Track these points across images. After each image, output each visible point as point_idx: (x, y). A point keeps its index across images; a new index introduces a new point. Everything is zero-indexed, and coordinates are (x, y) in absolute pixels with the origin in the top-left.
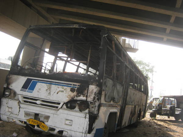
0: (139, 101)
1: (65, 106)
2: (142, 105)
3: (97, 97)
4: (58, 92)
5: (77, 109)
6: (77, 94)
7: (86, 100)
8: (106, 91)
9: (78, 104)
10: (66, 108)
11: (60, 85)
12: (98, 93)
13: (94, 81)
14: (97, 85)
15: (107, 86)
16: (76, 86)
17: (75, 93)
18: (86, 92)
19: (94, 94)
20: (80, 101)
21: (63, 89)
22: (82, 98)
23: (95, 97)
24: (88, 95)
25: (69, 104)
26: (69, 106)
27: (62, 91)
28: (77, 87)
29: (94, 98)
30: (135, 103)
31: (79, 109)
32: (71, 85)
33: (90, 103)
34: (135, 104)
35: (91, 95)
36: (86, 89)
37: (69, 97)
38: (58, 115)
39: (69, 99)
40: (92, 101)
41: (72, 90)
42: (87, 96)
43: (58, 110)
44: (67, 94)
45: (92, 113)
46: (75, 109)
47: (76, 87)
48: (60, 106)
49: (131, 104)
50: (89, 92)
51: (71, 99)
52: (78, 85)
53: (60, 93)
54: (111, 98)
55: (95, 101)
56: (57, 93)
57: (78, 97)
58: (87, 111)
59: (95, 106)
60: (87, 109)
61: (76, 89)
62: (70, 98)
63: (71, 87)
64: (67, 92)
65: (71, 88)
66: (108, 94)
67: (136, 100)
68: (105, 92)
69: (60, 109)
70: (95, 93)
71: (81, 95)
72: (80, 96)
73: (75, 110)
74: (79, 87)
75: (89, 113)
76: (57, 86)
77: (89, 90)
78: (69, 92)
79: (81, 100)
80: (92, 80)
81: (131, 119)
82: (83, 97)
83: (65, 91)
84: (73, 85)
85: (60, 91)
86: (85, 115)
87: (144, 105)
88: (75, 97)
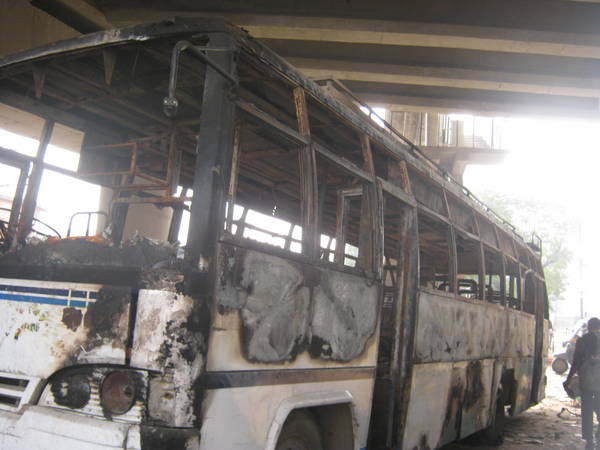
0: (493, 342)
1: (48, 396)
2: (515, 354)
3: (181, 345)
4: (19, 331)
5: (93, 406)
6: (91, 335)
7: (128, 360)
8: (246, 312)
9: (96, 380)
10: (54, 405)
11: (27, 299)
12: (183, 325)
13: (168, 267)
14: (180, 289)
15: (249, 290)
16: (85, 296)
17: (81, 333)
18: (124, 321)
19: (161, 328)
20: (106, 369)
21: (38, 317)
22: (109, 352)
23: (171, 346)
24: (136, 335)
25: (64, 385)
26: (64, 391)
27: (34, 327)
28: (88, 300)
29: (166, 350)
30: (469, 352)
31: (101, 405)
32: (64, 293)
33: (145, 374)
34: (476, 354)
35: (149, 337)
36: (121, 311)
37: (59, 351)
38: (18, 437)
39: (58, 359)
40: (155, 368)
41: (71, 319)
42: (129, 345)
43: (21, 413)
44: (50, 341)
45: (158, 423)
46: (87, 406)
47: (82, 304)
48: (25, 396)
49: (447, 356)
50: (139, 321)
51: (64, 363)
52: (92, 295)
53: (26, 335)
54: (293, 344)
55: (172, 365)
56: (16, 338)
57: (92, 348)
58: (135, 414)
59: (177, 389)
60: (133, 404)
61: (84, 311)
62: (64, 357)
63: (64, 302)
64: (52, 331)
65: (65, 311)
66: (267, 325)
67: (475, 340)
68: (242, 319)
69: (25, 407)
70: (169, 324)
71: (106, 340)
72: (99, 344)
73: (86, 409)
74: (94, 300)
75: (142, 425)
76: (16, 302)
77: (139, 311)
78: (59, 329)
79: (105, 361)
80: (155, 267)
81: (459, 415)
82: (114, 346)
83: (42, 325)
84: (76, 294)
85: (24, 326)
86: (122, 438)
87: (526, 352)
88: (79, 351)
